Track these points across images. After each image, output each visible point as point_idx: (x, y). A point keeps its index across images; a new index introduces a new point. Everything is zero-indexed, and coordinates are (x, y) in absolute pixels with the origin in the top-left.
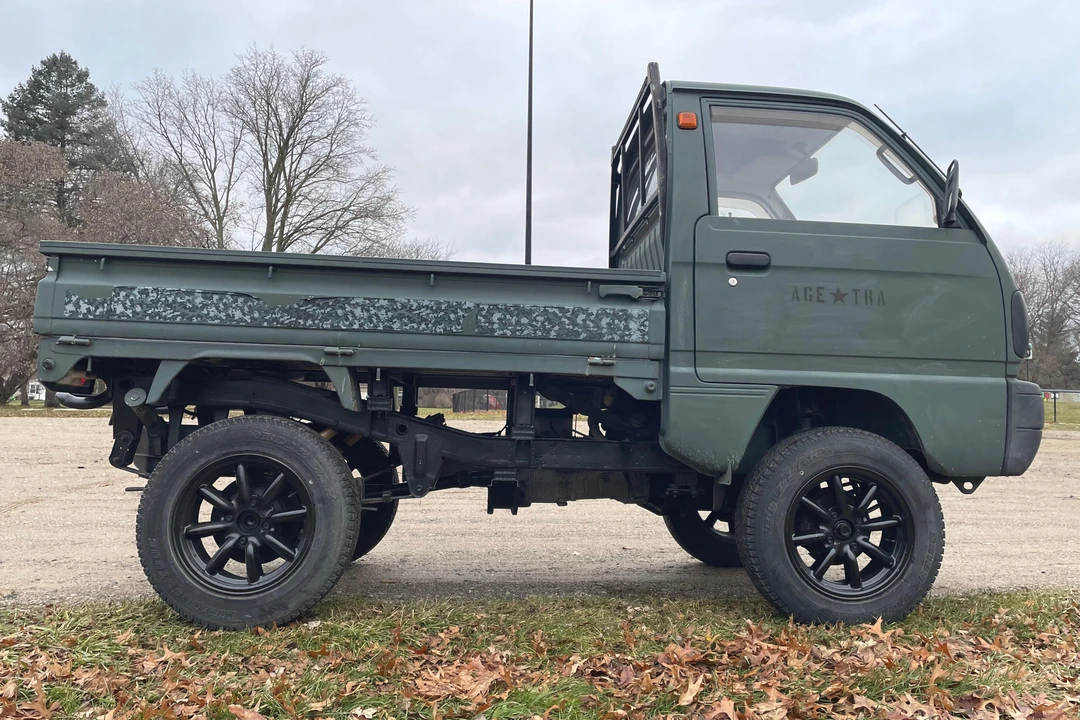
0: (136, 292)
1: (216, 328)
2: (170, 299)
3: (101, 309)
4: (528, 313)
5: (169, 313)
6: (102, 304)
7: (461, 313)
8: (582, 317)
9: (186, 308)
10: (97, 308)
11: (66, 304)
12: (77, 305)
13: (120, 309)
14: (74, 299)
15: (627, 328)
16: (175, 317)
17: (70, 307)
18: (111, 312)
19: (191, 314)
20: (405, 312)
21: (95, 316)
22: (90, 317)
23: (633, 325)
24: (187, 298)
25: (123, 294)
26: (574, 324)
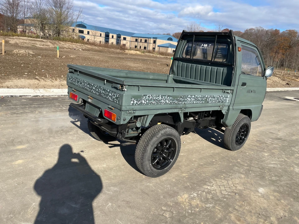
0: (147, 97)
1: (163, 105)
2: (154, 98)
3: (139, 102)
4: (214, 97)
5: (154, 102)
6: (140, 100)
7: (205, 98)
8: (222, 98)
9: (157, 101)
10: (138, 102)
11: (131, 101)
12: (134, 102)
13: (143, 102)
14: (133, 99)
15: (227, 100)
16: (155, 103)
17: (132, 102)
18: (142, 103)
19: (158, 102)
20: (196, 99)
21: (138, 104)
22: (137, 105)
23: (228, 99)
24: (158, 98)
25: (144, 97)
26: (220, 99)
